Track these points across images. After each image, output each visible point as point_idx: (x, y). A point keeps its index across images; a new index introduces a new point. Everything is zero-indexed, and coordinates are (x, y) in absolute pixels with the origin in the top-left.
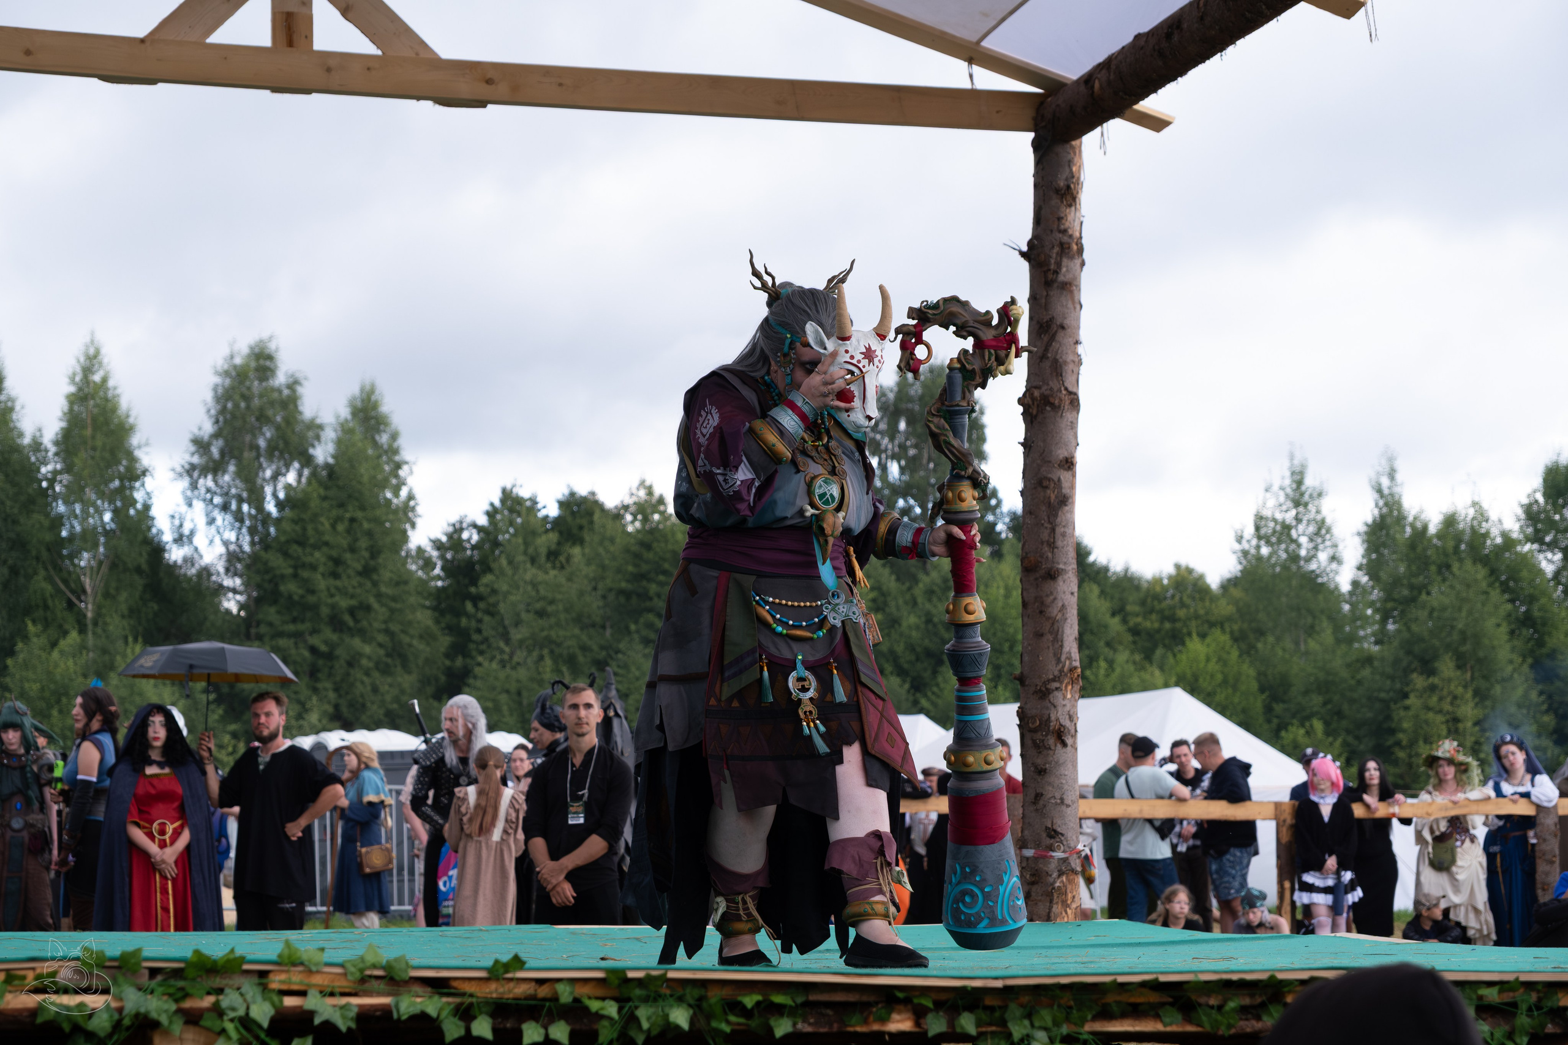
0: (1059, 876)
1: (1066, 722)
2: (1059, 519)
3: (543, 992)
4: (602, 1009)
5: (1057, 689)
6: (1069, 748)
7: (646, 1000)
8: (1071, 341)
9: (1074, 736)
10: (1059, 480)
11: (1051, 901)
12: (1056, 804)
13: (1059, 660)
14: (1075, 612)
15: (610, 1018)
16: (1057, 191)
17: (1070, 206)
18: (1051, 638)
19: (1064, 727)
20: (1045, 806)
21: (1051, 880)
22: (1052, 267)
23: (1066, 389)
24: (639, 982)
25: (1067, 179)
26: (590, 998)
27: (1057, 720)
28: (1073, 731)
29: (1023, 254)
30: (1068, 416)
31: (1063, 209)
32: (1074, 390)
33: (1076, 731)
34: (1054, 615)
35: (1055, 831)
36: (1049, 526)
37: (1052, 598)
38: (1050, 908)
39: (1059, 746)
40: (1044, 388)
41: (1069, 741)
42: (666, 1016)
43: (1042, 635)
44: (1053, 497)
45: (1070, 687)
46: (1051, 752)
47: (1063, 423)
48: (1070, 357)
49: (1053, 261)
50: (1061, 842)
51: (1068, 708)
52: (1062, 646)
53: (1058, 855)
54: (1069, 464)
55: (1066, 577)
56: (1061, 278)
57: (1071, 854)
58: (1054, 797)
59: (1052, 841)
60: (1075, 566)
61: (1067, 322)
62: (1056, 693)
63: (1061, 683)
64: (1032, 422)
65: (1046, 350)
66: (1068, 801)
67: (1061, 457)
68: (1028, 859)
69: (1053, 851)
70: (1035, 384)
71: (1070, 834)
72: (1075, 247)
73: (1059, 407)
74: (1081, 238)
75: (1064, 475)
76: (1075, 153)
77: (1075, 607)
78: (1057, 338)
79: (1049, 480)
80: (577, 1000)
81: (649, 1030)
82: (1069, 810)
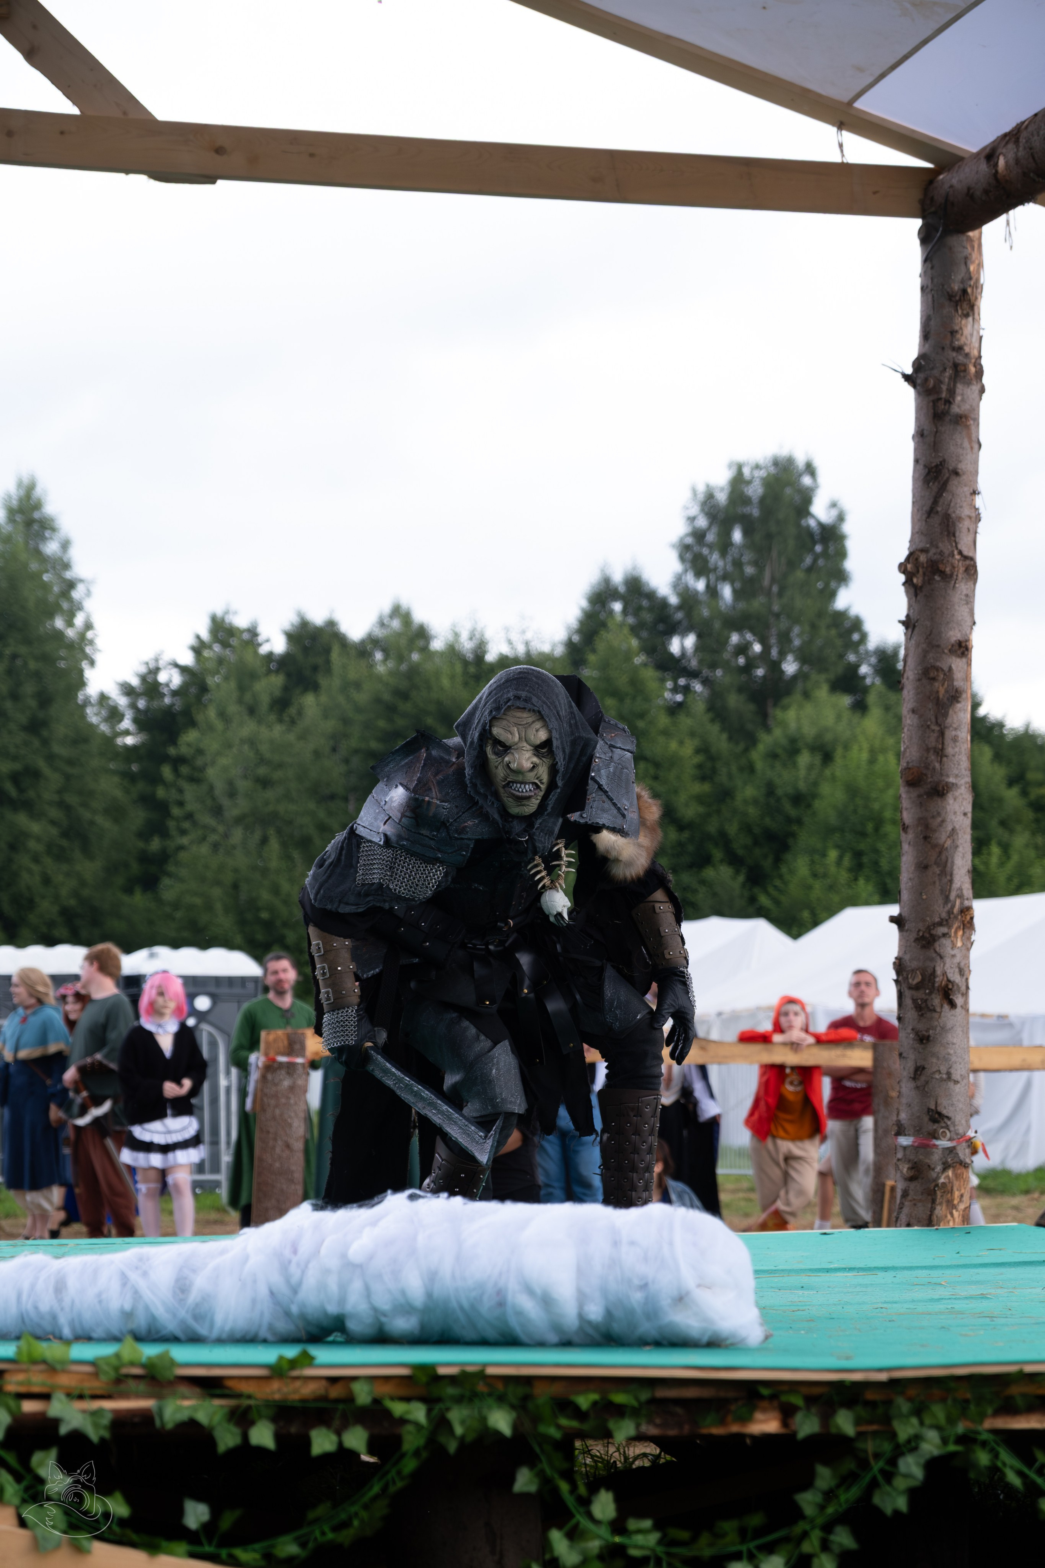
0: (945, 1169)
1: (955, 977)
2: (949, 720)
3: (335, 1392)
4: (408, 1412)
5: (944, 935)
6: (959, 1010)
7: (459, 1400)
8: (967, 490)
9: (966, 995)
10: (950, 669)
11: (933, 1201)
12: (942, 1080)
13: (947, 899)
14: (968, 837)
15: (417, 1424)
16: (950, 297)
17: (967, 316)
18: (937, 871)
19: (953, 983)
20: (927, 1082)
21: (934, 1175)
22: (944, 395)
23: (960, 553)
24: (452, 1380)
25: (962, 282)
26: (392, 1399)
27: (945, 974)
28: (963, 988)
29: (907, 378)
30: (962, 587)
31: (958, 320)
32: (971, 554)
33: (968, 988)
34: (941, 841)
35: (940, 1114)
36: (937, 728)
37: (939, 819)
38: (932, 1210)
39: (946, 1007)
40: (933, 551)
41: (959, 1001)
42: (484, 1420)
43: (926, 867)
44: (942, 691)
45: (960, 933)
46: (936, 1015)
47: (957, 597)
48: (966, 511)
49: (944, 387)
50: (947, 1127)
51: (957, 960)
52: (951, 881)
53: (943, 1143)
54: (963, 649)
55: (957, 793)
56: (955, 409)
57: (959, 1143)
58: (939, 1072)
59: (935, 1126)
60: (968, 779)
61: (961, 467)
62: (944, 941)
63: (950, 927)
64: (916, 595)
65: (935, 502)
66: (956, 1076)
67: (953, 640)
68: (905, 1148)
69: (937, 1138)
70: (922, 545)
71: (959, 1118)
72: (972, 370)
73: (951, 576)
74: (980, 357)
75: (957, 664)
76: (973, 249)
77: (969, 830)
78: (949, 487)
79: (938, 669)
80: (377, 1401)
81: (462, 1438)
82: (957, 1088)
